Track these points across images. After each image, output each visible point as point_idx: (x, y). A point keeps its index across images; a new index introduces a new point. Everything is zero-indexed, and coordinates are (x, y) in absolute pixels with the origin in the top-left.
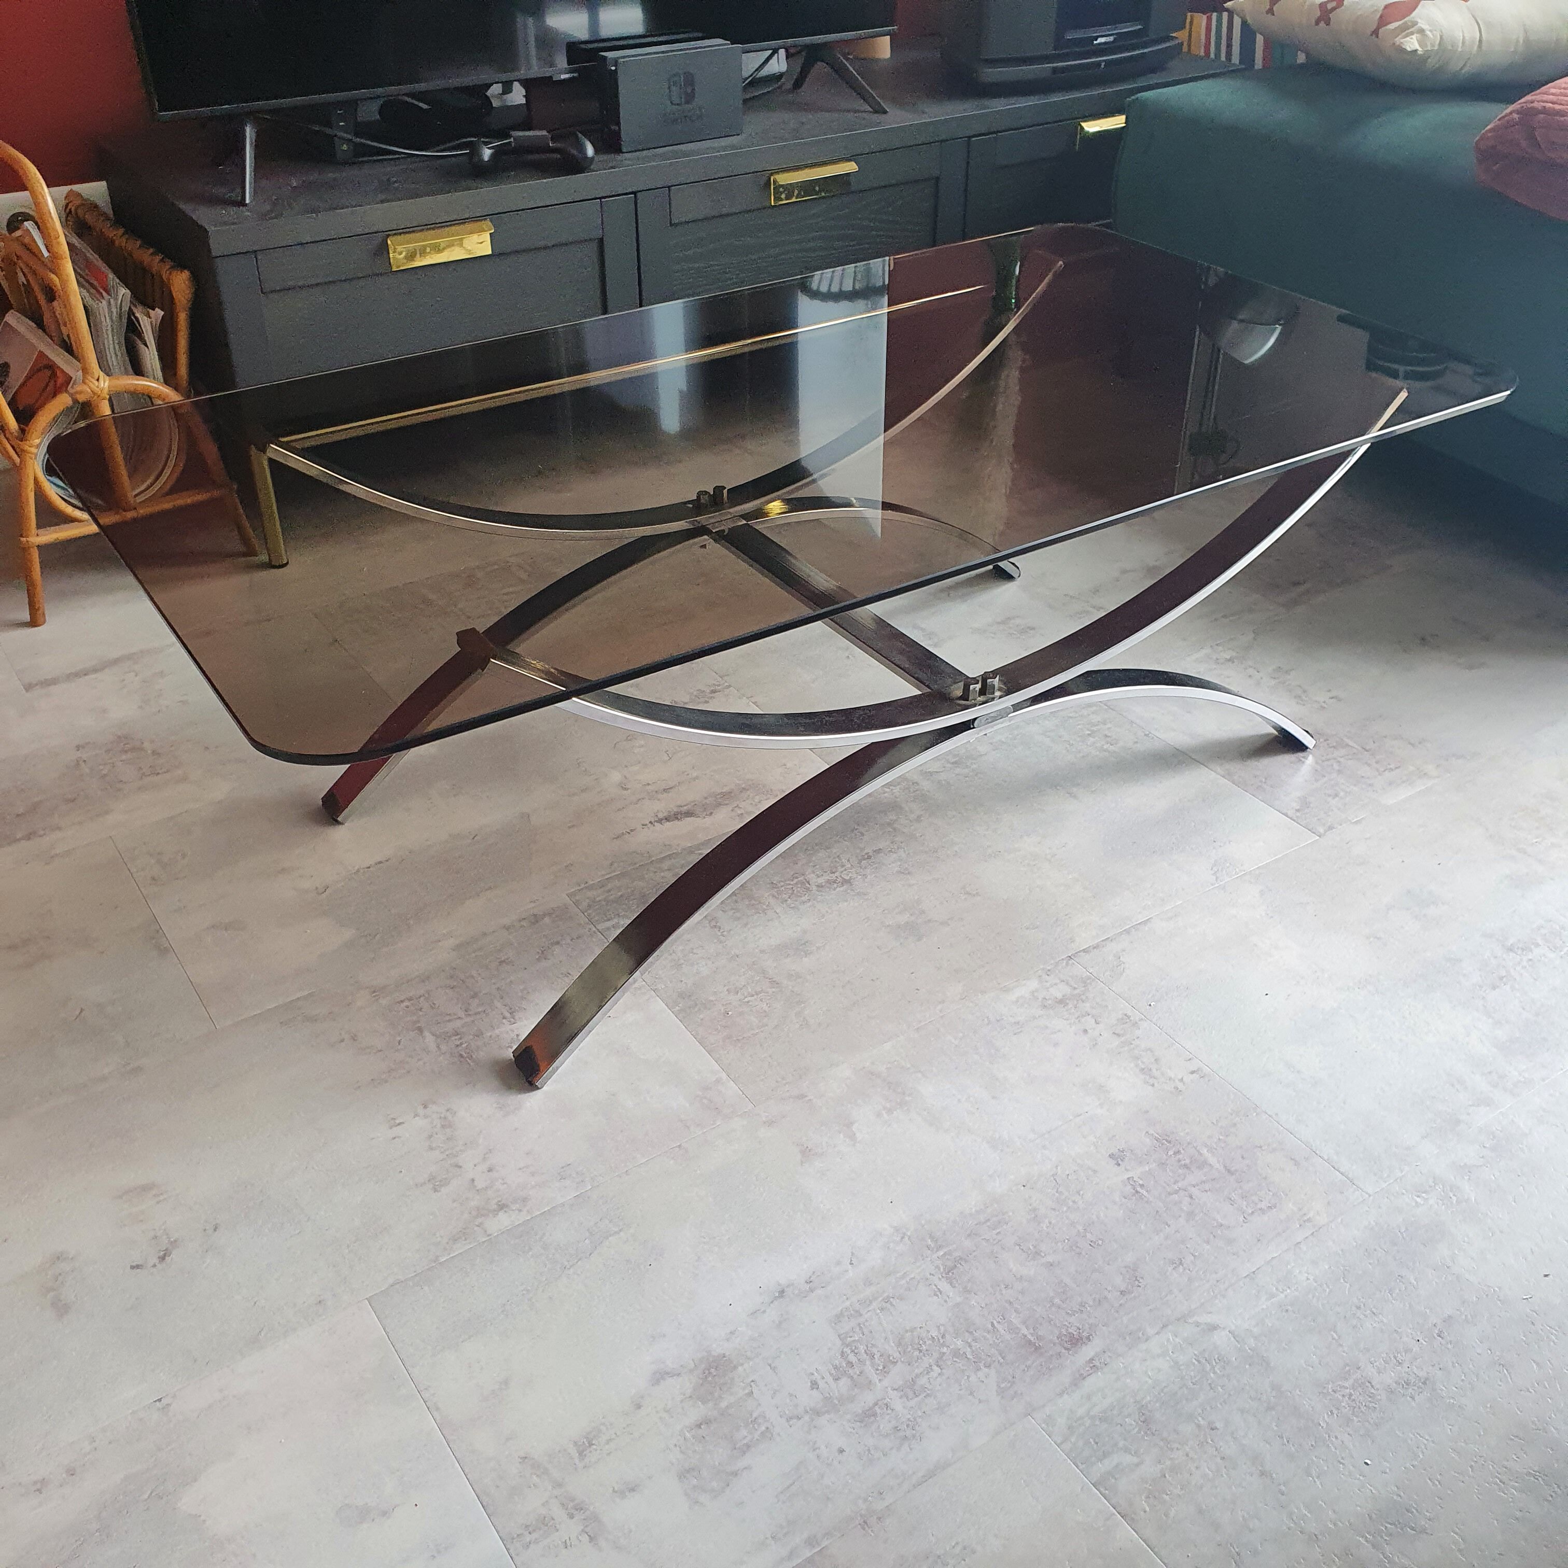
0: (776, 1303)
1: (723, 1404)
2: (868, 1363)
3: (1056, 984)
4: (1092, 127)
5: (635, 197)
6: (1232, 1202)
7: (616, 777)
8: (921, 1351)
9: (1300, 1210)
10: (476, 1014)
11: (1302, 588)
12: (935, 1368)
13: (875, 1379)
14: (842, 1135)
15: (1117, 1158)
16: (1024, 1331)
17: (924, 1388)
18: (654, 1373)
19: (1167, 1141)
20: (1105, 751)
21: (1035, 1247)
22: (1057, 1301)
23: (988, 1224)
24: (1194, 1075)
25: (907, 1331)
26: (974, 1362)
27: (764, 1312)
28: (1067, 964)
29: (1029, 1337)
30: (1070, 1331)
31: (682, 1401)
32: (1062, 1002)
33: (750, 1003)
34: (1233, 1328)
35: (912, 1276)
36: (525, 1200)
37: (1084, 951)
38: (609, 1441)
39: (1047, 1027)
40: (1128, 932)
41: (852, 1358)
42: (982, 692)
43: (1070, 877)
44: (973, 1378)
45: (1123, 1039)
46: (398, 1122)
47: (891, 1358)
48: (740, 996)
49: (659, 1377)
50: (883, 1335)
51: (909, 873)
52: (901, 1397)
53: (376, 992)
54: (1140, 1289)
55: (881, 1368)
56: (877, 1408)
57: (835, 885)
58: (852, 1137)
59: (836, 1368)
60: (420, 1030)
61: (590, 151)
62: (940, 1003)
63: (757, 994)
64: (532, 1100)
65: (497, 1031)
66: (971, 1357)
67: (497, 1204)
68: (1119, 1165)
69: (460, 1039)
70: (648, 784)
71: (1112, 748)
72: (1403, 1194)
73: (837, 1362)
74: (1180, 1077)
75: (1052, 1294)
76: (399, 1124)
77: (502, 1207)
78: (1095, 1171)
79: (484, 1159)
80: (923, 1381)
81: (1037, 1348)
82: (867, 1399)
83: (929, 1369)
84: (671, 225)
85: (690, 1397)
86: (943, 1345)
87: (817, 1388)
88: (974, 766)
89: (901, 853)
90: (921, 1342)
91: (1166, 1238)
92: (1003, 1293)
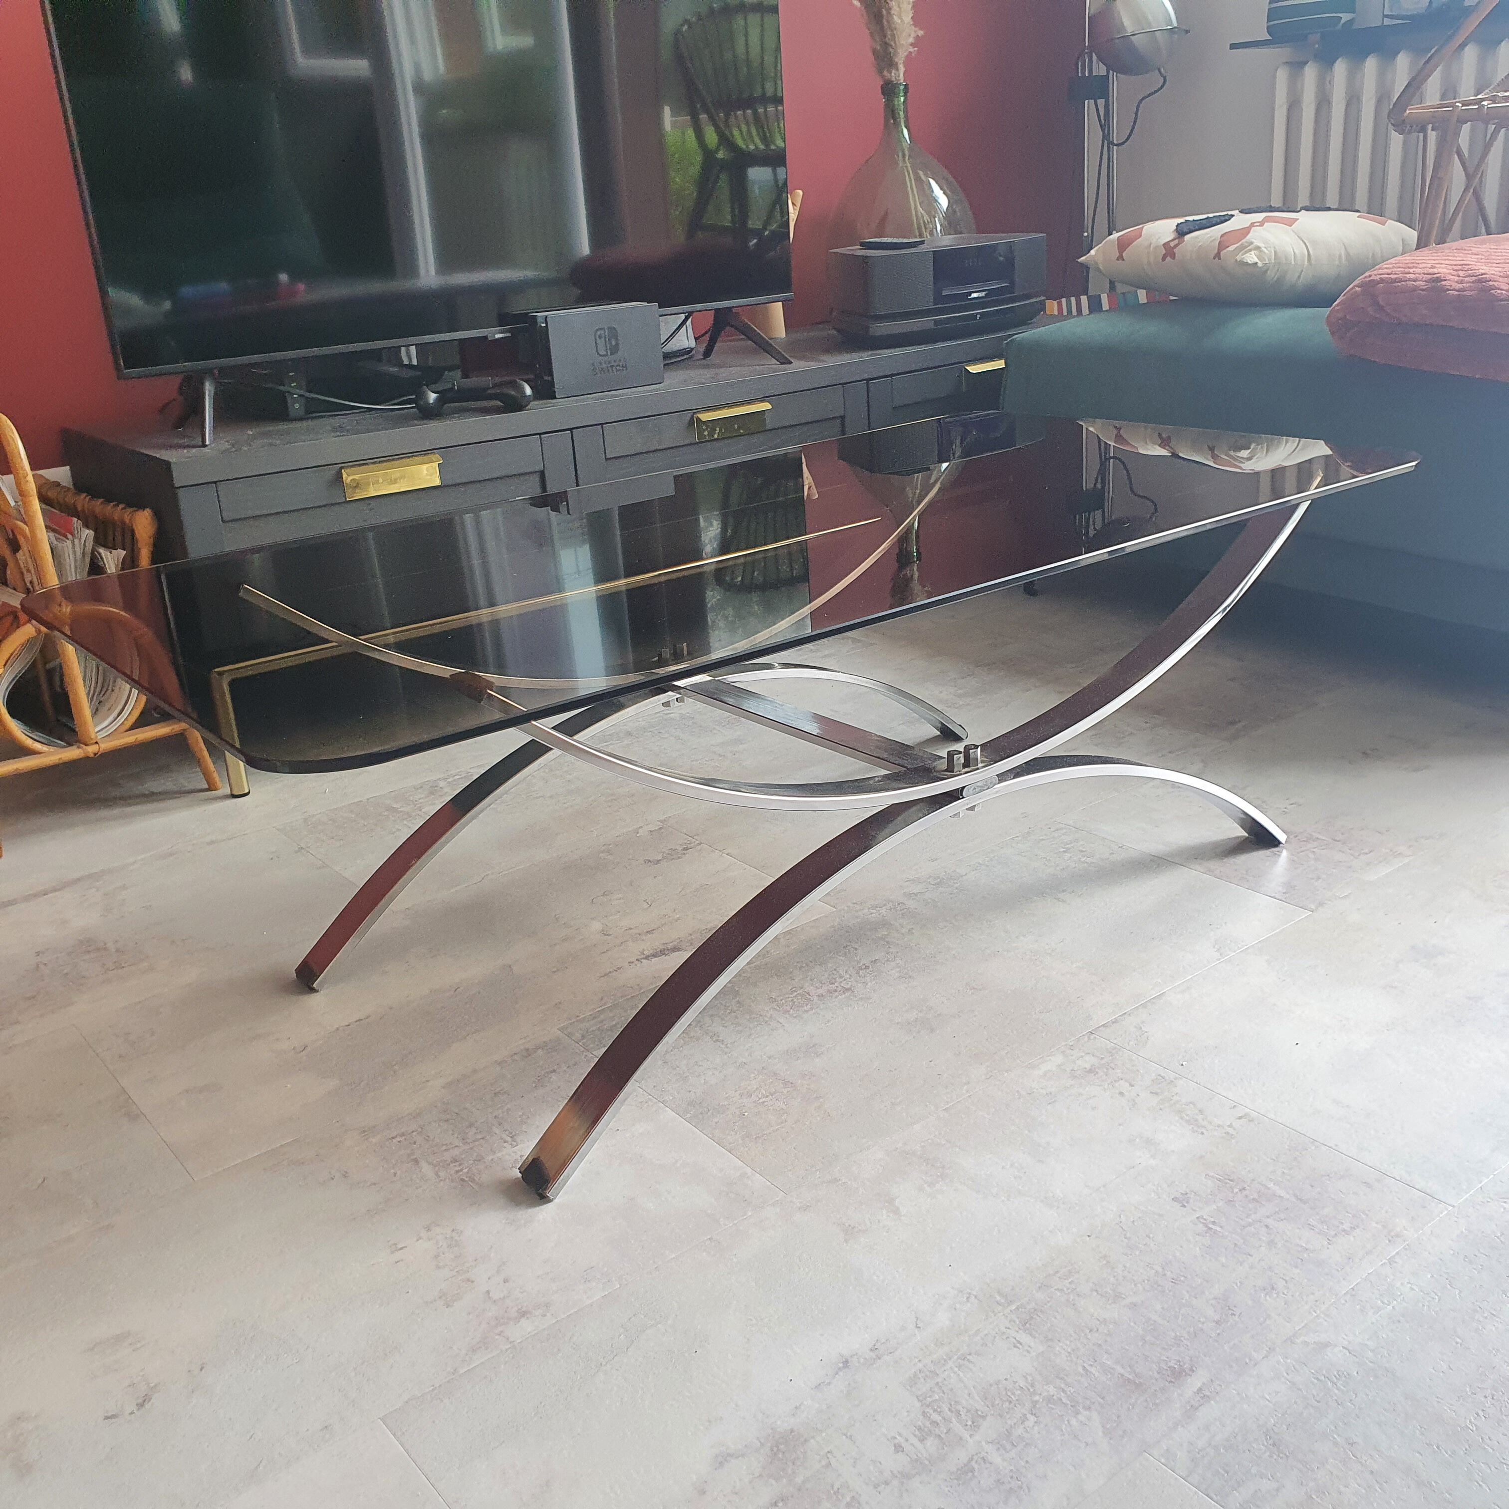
0: (841, 1373)
1: (799, 1480)
2: (954, 1420)
3: (1082, 1057)
4: (974, 369)
5: (572, 432)
6: (1312, 1227)
7: (596, 926)
8: (1010, 1402)
9: (1384, 1227)
10: (474, 1141)
11: (1239, 726)
12: (1029, 1416)
13: (966, 1435)
14: (884, 1212)
15: (1181, 1201)
16: (1119, 1369)
17: (1021, 1437)
18: (717, 1456)
19: (1229, 1180)
20: (1084, 862)
21: (1114, 1291)
22: (1149, 1338)
23: (1058, 1275)
24: (1243, 1120)
25: (991, 1385)
26: (1072, 1406)
27: (829, 1384)
28: (1089, 1039)
29: (1127, 1375)
30: (1172, 1364)
31: (750, 1482)
32: (1091, 1071)
33: (766, 1104)
34: (1345, 1343)
35: (986, 1332)
36: (547, 1305)
37: (1104, 1026)
39: (1080, 1094)
40: (1144, 1006)
41: (936, 1417)
42: (967, 764)
43: (1074, 966)
44: (1074, 1422)
45: (1160, 1097)
46: (400, 1246)
47: (979, 1413)
48: (753, 1098)
49: (722, 1460)
50: (966, 1392)
51: (910, 977)
52: (998, 1450)
53: (366, 1132)
54: (1236, 1318)
55: (969, 1423)
56: (973, 1463)
57: (837, 993)
58: (896, 1211)
59: (920, 1429)
60: (416, 1161)
61: (528, 391)
62: (965, 1084)
63: (772, 1095)
64: (544, 1212)
65: (499, 1155)
66: (1068, 1402)
67: (517, 1312)
68: (1185, 1206)
69: (460, 1165)
70: (631, 929)
71: (1088, 860)
72: (1489, 1202)
73: (920, 1423)
74: (1229, 1123)
75: (1141, 1333)
76: (401, 1249)
77: (523, 1314)
78: (1161, 1215)
79: (498, 1272)
80: (1020, 1431)
81: (1138, 1386)
82: (960, 1456)
83: (1024, 1419)
84: (607, 459)
85: (760, 1476)
86: (1034, 1394)
87: (903, 1451)
88: (956, 885)
89: (898, 961)
90: (1009, 1394)
91: (1251, 1267)
92: (1089, 1337)
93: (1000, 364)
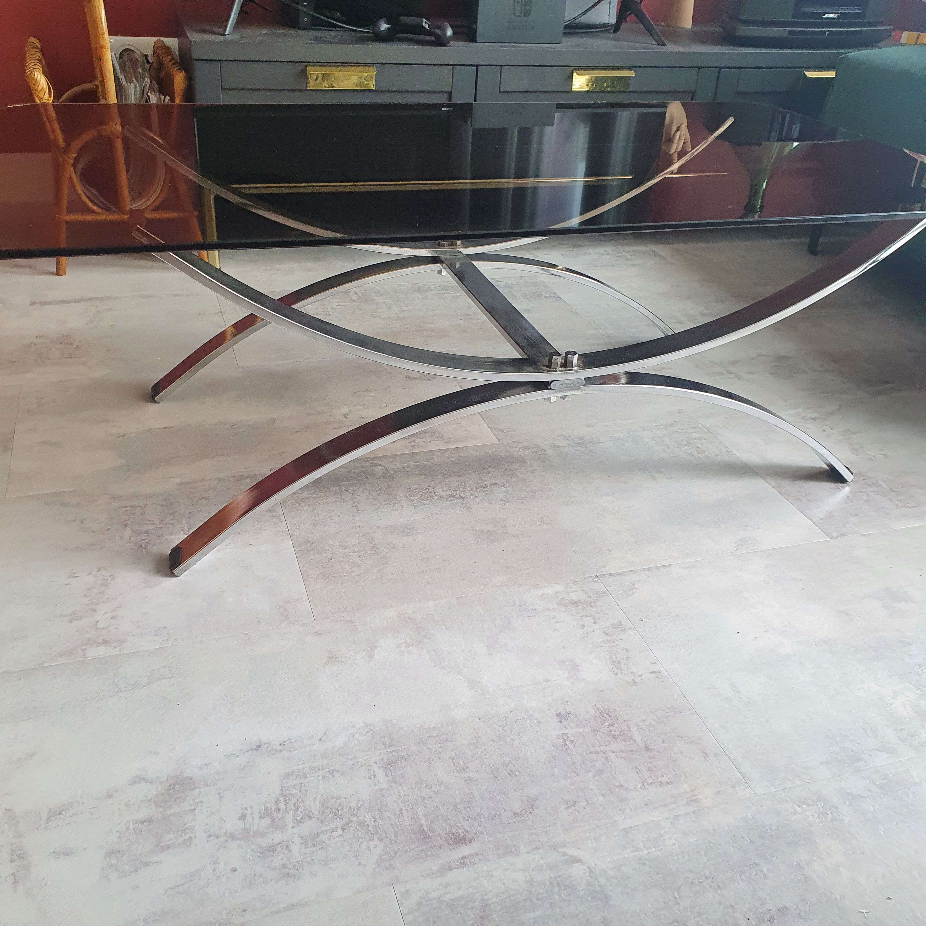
0: (250, 752)
1: (169, 812)
2: (291, 813)
3: (577, 591)
4: (811, 74)
5: (477, 69)
6: (638, 770)
7: (345, 410)
8: (336, 814)
9: (692, 791)
10: (167, 524)
11: (888, 386)
12: (339, 829)
13: (291, 825)
14: (364, 653)
15: (561, 717)
16: (423, 822)
17: (322, 841)
18: (137, 776)
19: (608, 714)
20: (692, 456)
21: (464, 764)
22: (460, 807)
23: (437, 738)
24: (653, 675)
25: (333, 798)
26: (372, 834)
27: (238, 756)
28: (593, 580)
29: (425, 827)
30: (459, 831)
31: (142, 801)
32: (575, 604)
33: (351, 557)
34: (593, 864)
35: (360, 760)
36: (123, 642)
37: (610, 575)
38: (73, 815)
39: (555, 617)
40: (649, 570)
41: (282, 806)
42: (564, 365)
43: (624, 526)
44: (364, 846)
45: (608, 638)
46: (75, 575)
47: (310, 814)
48: (347, 551)
49: (137, 780)
50: (314, 796)
51: (508, 502)
52: (301, 844)
53: (115, 498)
54: (531, 817)
55: (299, 818)
56: (279, 847)
57: (452, 499)
58: (371, 656)
59: (266, 809)
60: (126, 525)
61: (449, 32)
62: (485, 585)
63: (359, 552)
64: (169, 583)
65: (173, 537)
66: (371, 830)
67: (103, 640)
68: (561, 722)
69: (147, 536)
70: (363, 418)
71: (698, 455)
72: (787, 801)
73: (269, 805)
74: (640, 673)
75: (458, 801)
76: (76, 577)
77: (106, 642)
78: (539, 722)
79: (114, 611)
80: (324, 837)
81: (427, 837)
82: (275, 838)
83: (334, 830)
84: (500, 92)
85: (150, 800)
86: (355, 815)
87: (244, 820)
88: (591, 448)
89: (510, 488)
90: (339, 808)
91: (572, 784)
92: (422, 790)
93: (831, 74)
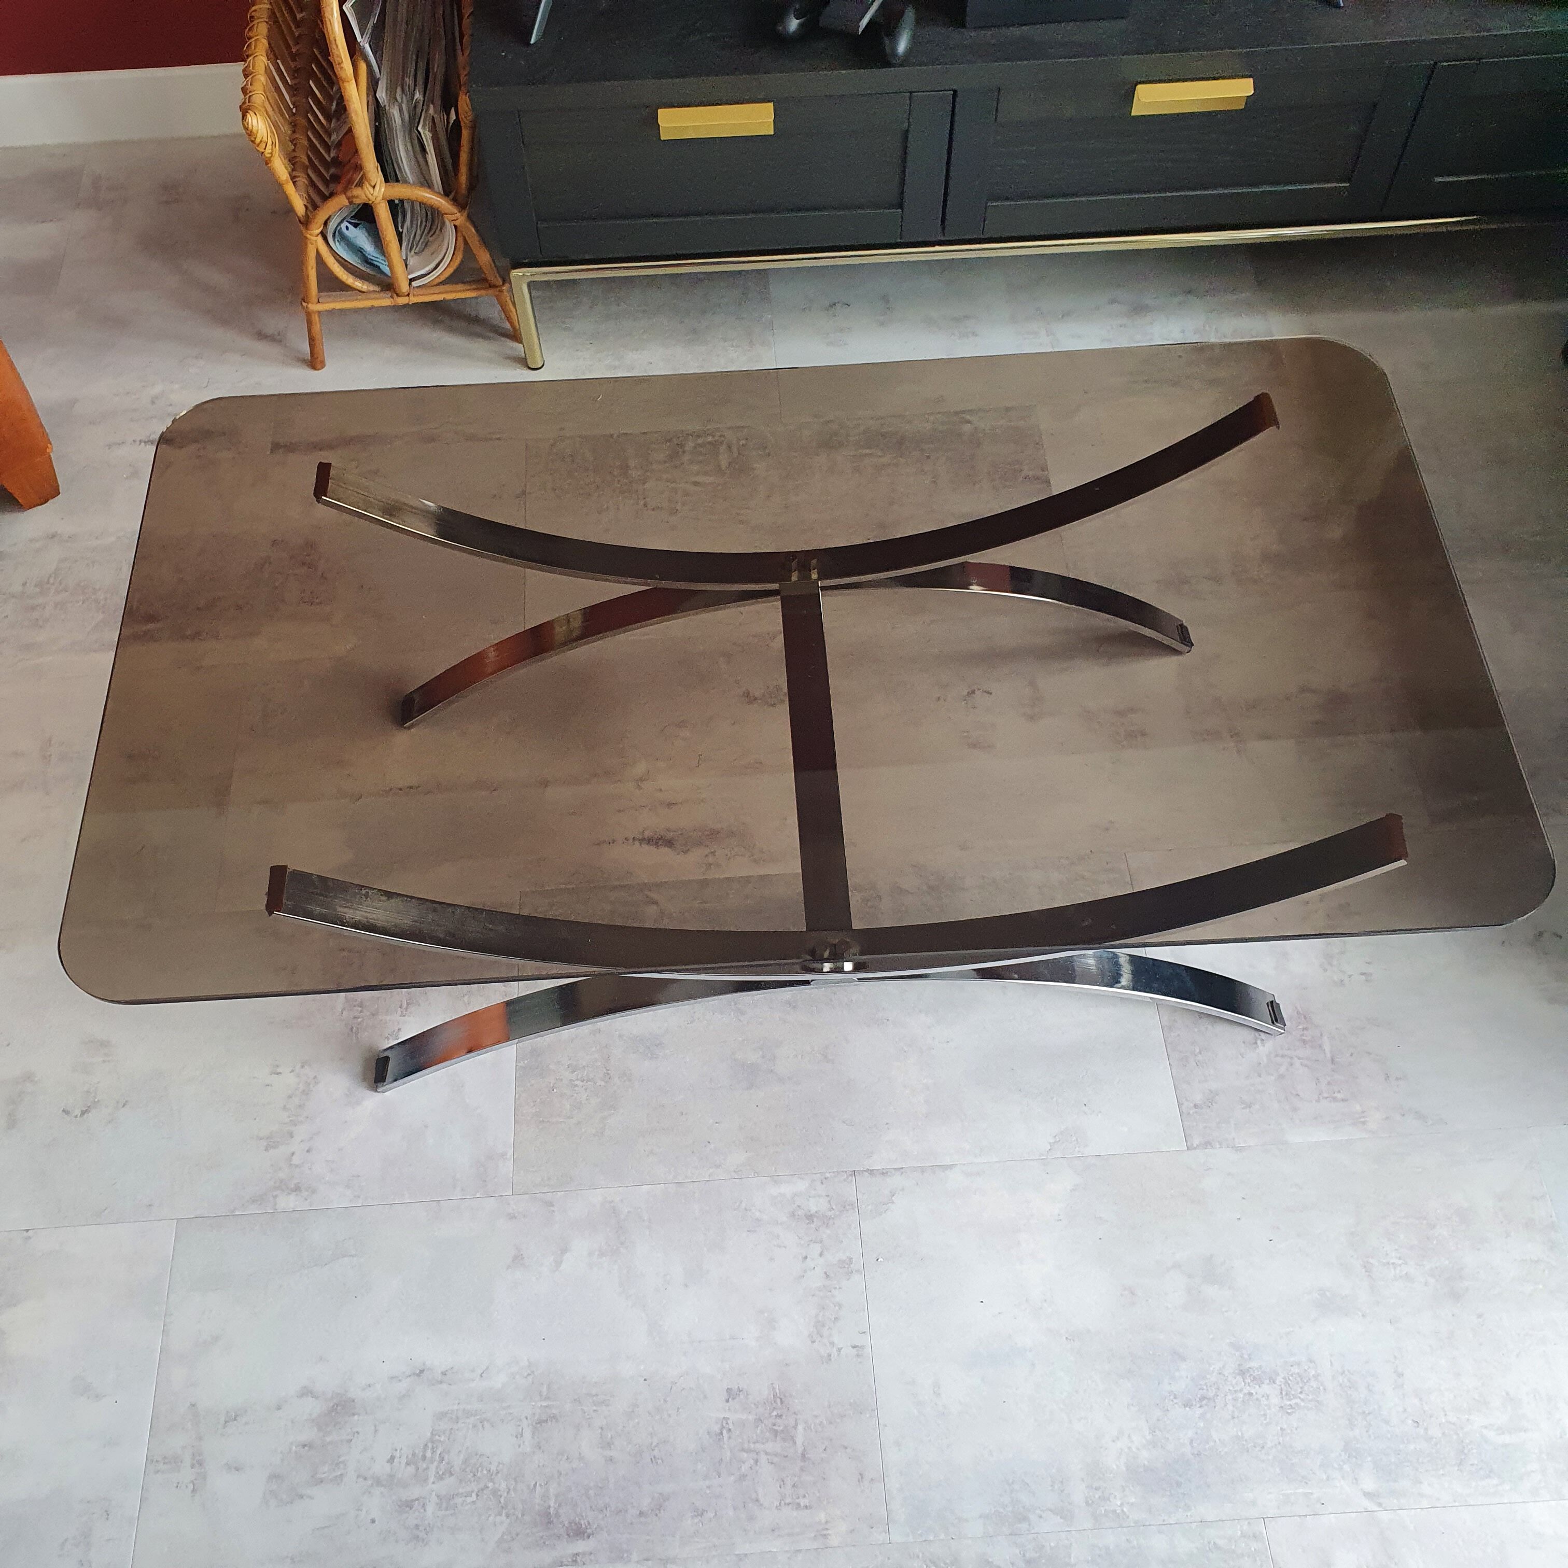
0: (412, 1377)
1: (328, 1439)
2: (435, 1464)
3: (820, 1196)
6: (782, 1485)
7: (641, 768)
8: (474, 1475)
9: (827, 1522)
12: (474, 1495)
13: (432, 1479)
14: (552, 1258)
15: (731, 1395)
16: (552, 1503)
17: (456, 1506)
18: (305, 1387)
19: (781, 1399)
21: (612, 1438)
22: (591, 1492)
23: (595, 1398)
24: (854, 1350)
25: (476, 1455)
26: (501, 1507)
27: (400, 1381)
28: (846, 1179)
29: (552, 1510)
30: (582, 1522)
31: (306, 1420)
32: (810, 1217)
33: (576, 1089)
35: (512, 1411)
36: (314, 1191)
37: (871, 1172)
38: (246, 1423)
39: (778, 1238)
40: (923, 1170)
41: (429, 1454)
43: (925, 1081)
44: (491, 1519)
45: (826, 1283)
46: (278, 1070)
47: (452, 1469)
48: (573, 1076)
49: (306, 1392)
50: (460, 1448)
51: (794, 1007)
52: (437, 1504)
54: (655, 1519)
55: (440, 1473)
56: (416, 1503)
58: (558, 1263)
59: (414, 1454)
62: (716, 1165)
63: (587, 1081)
66: (503, 1502)
67: (295, 1184)
68: (728, 1401)
69: (361, 1012)
70: (661, 791)
73: (417, 1452)
74: (841, 1346)
75: (592, 1484)
76: (278, 1073)
77: (297, 1189)
78: (705, 1397)
79: (311, 1138)
80: (459, 1500)
81: (550, 1522)
82: (415, 1491)
83: (469, 1495)
85: (313, 1420)
86: (492, 1480)
87: (392, 1463)
90: (480, 1469)
91: (708, 1487)
92: (561, 1462)
